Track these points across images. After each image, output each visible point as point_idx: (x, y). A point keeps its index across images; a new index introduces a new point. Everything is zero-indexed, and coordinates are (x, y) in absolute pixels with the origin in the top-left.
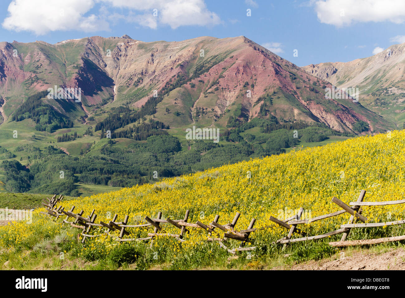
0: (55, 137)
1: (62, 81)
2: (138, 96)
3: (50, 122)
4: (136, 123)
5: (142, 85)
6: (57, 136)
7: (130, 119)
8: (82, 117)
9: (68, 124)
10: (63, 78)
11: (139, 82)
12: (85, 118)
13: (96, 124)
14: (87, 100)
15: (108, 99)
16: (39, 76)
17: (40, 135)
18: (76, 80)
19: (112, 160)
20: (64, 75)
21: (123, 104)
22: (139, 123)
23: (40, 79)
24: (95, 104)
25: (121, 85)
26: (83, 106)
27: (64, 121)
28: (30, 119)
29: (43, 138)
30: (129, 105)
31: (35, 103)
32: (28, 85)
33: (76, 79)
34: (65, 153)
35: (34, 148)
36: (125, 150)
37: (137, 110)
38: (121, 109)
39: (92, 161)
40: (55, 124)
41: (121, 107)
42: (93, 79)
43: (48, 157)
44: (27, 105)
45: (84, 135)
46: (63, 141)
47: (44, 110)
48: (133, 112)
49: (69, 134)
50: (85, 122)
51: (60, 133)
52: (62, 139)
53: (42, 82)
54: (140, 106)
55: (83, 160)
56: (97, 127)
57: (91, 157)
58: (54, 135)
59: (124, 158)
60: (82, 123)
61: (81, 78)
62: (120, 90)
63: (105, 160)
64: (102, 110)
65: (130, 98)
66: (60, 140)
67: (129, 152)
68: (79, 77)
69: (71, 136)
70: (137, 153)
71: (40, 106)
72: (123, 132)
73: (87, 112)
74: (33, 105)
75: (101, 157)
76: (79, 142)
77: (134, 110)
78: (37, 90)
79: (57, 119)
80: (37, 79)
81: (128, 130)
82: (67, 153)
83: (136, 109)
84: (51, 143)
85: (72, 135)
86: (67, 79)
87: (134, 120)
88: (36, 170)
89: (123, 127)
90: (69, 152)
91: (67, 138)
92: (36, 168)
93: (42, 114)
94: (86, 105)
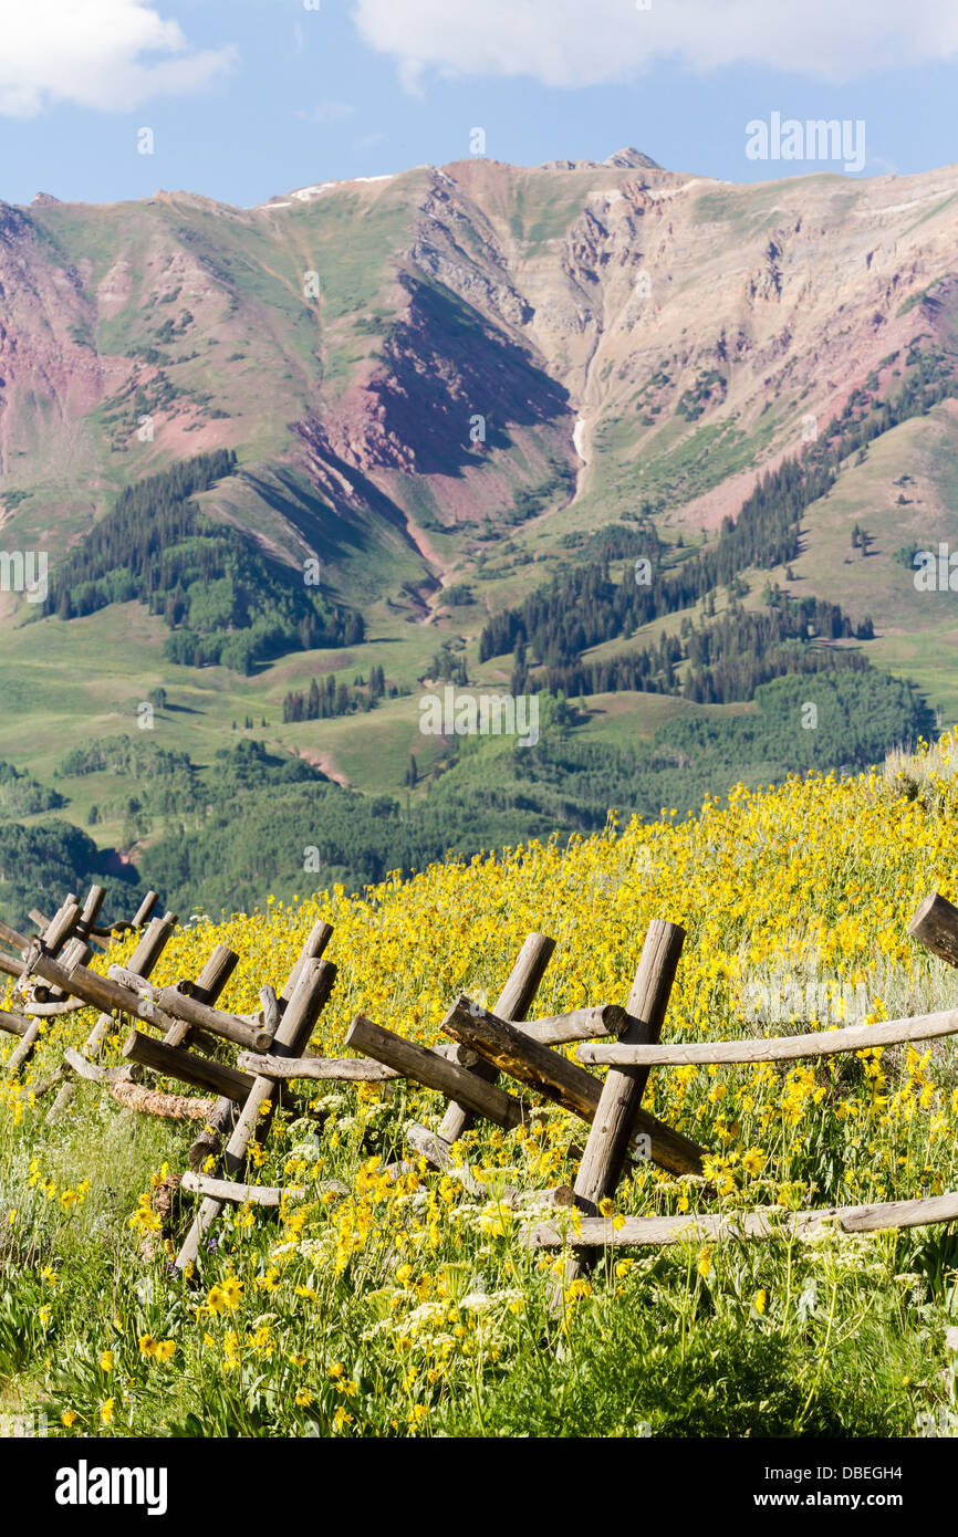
0: (269, 694)
1: (299, 407)
2: (702, 471)
3: (241, 620)
4: (695, 613)
5: (724, 412)
6: (280, 691)
7: (665, 593)
8: (409, 589)
9: (340, 626)
10: (304, 382)
11: (707, 394)
12: (423, 593)
13: (485, 625)
14: (431, 499)
15: (547, 491)
16: (176, 374)
17: (190, 689)
18: (375, 396)
19: (570, 809)
20: (308, 370)
21: (626, 516)
22: (712, 613)
23: (185, 392)
24: (477, 519)
25: (612, 413)
26: (412, 529)
27: (312, 609)
28: (136, 602)
29: (206, 701)
30: (658, 520)
31: (160, 520)
32: (119, 426)
33: (372, 388)
34: (323, 777)
35: (161, 754)
36: (639, 754)
37: (698, 543)
38: (618, 543)
39: (467, 818)
40: (271, 628)
41: (613, 530)
42: (463, 387)
43: (235, 800)
44: (117, 528)
45: (421, 680)
46: (313, 716)
47: (208, 557)
48: (678, 552)
49: (344, 677)
50: (427, 611)
51: (295, 675)
52: (306, 706)
53: (194, 408)
54: (715, 523)
55: (420, 813)
56: (488, 636)
57: (459, 794)
58: (265, 688)
59: (633, 797)
60: (411, 620)
61: (400, 383)
62: (607, 440)
63: (538, 810)
64: (513, 548)
65: (663, 480)
66: (298, 711)
67: (659, 765)
68: (390, 377)
69: (353, 691)
70: (705, 770)
71: (189, 533)
72: (626, 662)
73: (435, 560)
74: (148, 533)
75: (512, 794)
76: (399, 717)
77: (680, 545)
78: (167, 452)
79: (278, 599)
80: (171, 392)
81: (652, 649)
82: (338, 777)
83: (692, 537)
84: (249, 725)
85: (359, 682)
86: (329, 389)
87: (681, 597)
88: (173, 874)
89: (629, 636)
90: (349, 774)
91: (336, 702)
92: (175, 859)
93: (196, 577)
94: (427, 526)
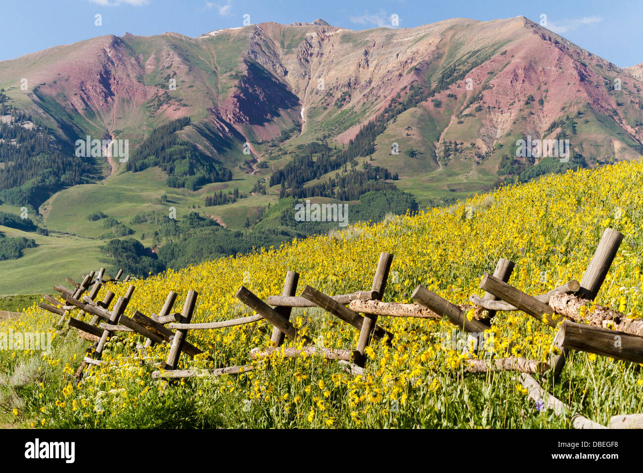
0: (201, 197)
1: (211, 102)
2: (343, 124)
3: (192, 173)
4: (340, 171)
5: (350, 105)
6: (204, 196)
8: (247, 163)
9: (224, 175)
10: (213, 95)
11: (345, 99)
12: (251, 164)
13: (271, 175)
14: (254, 133)
15: (292, 131)
16: (171, 92)
17: (174, 195)
18: (236, 99)
19: (299, 235)
20: (214, 91)
21: (318, 139)
22: (346, 171)
23: (173, 98)
24: (269, 140)
25: (313, 106)
27: (215, 169)
28: (157, 167)
29: (180, 199)
30: (328, 140)
31: (165, 140)
32: (152, 109)
33: (235, 97)
34: (218, 225)
35: (165, 217)
37: (341, 148)
38: (314, 148)
39: (265, 238)
40: (201, 175)
41: (313, 144)
42: (264, 97)
43: (190, 232)
44: (151, 143)
46: (215, 204)
47: (181, 152)
48: (335, 151)
49: (225, 191)
50: (252, 170)
51: (209, 191)
52: (213, 201)
53: (177, 103)
54: (347, 142)
55: (250, 236)
56: (272, 178)
57: (263, 230)
58: (199, 195)
59: (320, 231)
60: (247, 173)
61: (244, 95)
62: (311, 114)
63: (289, 236)
64: (281, 150)
65: (330, 127)
66: (210, 202)
68: (241, 93)
69: (228, 196)
71: (175, 144)
72: (318, 187)
73: (255, 153)
74: (161, 144)
75: (280, 230)
76: (243, 205)
77: (335, 149)
78: (168, 118)
79: (204, 166)
80: (169, 98)
81: (326, 183)
82: (223, 225)
83: (340, 146)
84: (194, 207)
85: (230, 193)
86: (221, 97)
87: (336, 166)
88: (169, 256)
89: (319, 179)
90: (226, 223)
91: (223, 200)
92: (169, 251)
93: (177, 159)
94: (253, 142)
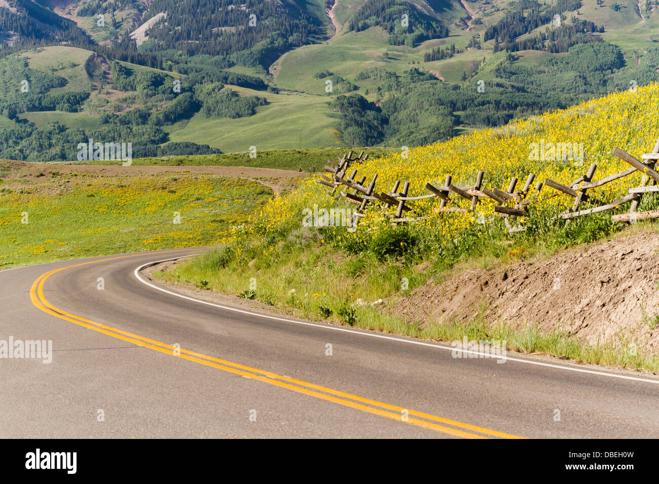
0: (420, 53)
3: (411, 31)
4: (550, 25)
6: (423, 52)
7: (541, 19)
8: (462, 20)
9: (441, 32)
12: (466, 21)
13: (485, 30)
17: (395, 53)
19: (513, 87)
26: (463, 1)
27: (432, 27)
28: (378, 26)
29: (400, 56)
34: (436, 79)
35: (387, 73)
36: (534, 69)
37: (550, 4)
38: (525, 4)
40: (420, 33)
43: (410, 86)
44: (372, 4)
45: (466, 48)
46: (433, 60)
47: (400, 12)
48: (544, 6)
49: (443, 47)
50: (468, 26)
51: (428, 47)
52: (431, 56)
55: (467, 89)
56: (486, 34)
58: (418, 51)
59: (532, 82)
60: (463, 29)
63: (503, 87)
64: (493, 7)
66: (429, 58)
67: (540, 72)
69: (446, 52)
70: (554, 74)
71: (394, 4)
72: (529, 41)
73: (470, 11)
74: (381, 5)
75: (495, 82)
76: (459, 59)
77: (545, 4)
79: (422, 24)
81: (537, 37)
82: (441, 78)
83: (549, 2)
84: (414, 63)
85: (447, 49)
87: (546, 20)
88: (392, 109)
89: (530, 33)
90: (444, 77)
91: (440, 55)
92: (392, 105)
93: (396, 18)
94: (467, 0)
